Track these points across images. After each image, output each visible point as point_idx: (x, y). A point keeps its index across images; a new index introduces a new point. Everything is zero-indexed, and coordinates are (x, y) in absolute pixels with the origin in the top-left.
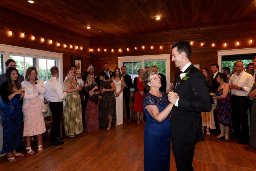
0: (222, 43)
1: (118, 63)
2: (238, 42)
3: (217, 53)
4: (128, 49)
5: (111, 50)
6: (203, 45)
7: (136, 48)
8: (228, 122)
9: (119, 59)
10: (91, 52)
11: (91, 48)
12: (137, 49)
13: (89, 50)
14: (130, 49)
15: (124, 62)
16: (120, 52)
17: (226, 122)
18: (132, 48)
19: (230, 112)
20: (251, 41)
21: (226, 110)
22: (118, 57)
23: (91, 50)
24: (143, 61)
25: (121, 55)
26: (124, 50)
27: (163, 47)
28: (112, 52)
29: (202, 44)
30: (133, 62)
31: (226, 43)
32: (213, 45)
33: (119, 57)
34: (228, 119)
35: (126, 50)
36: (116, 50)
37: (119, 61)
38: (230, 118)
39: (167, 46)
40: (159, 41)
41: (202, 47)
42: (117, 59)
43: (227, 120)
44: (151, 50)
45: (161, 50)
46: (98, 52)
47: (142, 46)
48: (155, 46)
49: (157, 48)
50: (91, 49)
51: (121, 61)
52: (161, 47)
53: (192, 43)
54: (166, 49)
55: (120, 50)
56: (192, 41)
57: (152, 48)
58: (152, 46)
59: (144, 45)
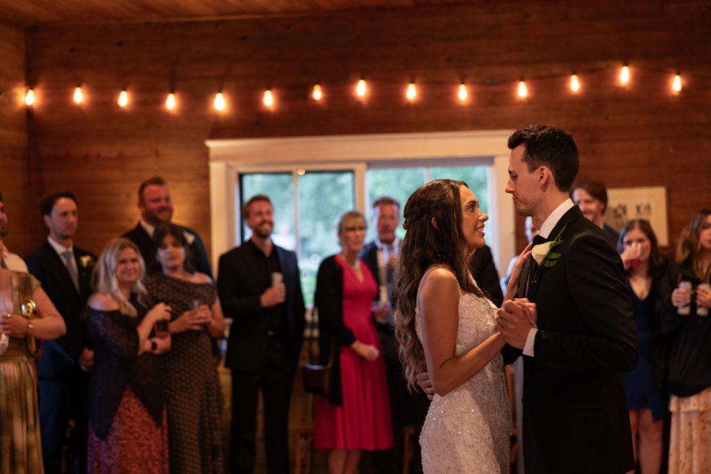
1: (205, 177)
5: (161, 101)
6: (684, 90)
9: (212, 153)
10: (28, 111)
11: (31, 85)
12: (322, 99)
13: (14, 95)
14: (282, 99)
15: (242, 169)
16: (217, 116)
18: (295, 93)
22: (209, 144)
23: (29, 98)
24: (363, 166)
25: (222, 129)
26: (246, 102)
27: (474, 94)
28: (166, 116)
29: (676, 84)
33: (213, 145)
35: (258, 101)
36: (196, 98)
37: (216, 169)
39: (495, 89)
40: (449, 60)
41: (674, 97)
42: (205, 155)
44: (409, 107)
45: (459, 108)
46: (78, 110)
47: (353, 82)
48: (428, 87)
49: (438, 95)
50: (31, 93)
51: (229, 167)
52: (463, 94)
53: (625, 76)
54: (492, 103)
55: (220, 104)
56: (626, 64)
57: (412, 93)
58: (412, 82)
59: (363, 78)
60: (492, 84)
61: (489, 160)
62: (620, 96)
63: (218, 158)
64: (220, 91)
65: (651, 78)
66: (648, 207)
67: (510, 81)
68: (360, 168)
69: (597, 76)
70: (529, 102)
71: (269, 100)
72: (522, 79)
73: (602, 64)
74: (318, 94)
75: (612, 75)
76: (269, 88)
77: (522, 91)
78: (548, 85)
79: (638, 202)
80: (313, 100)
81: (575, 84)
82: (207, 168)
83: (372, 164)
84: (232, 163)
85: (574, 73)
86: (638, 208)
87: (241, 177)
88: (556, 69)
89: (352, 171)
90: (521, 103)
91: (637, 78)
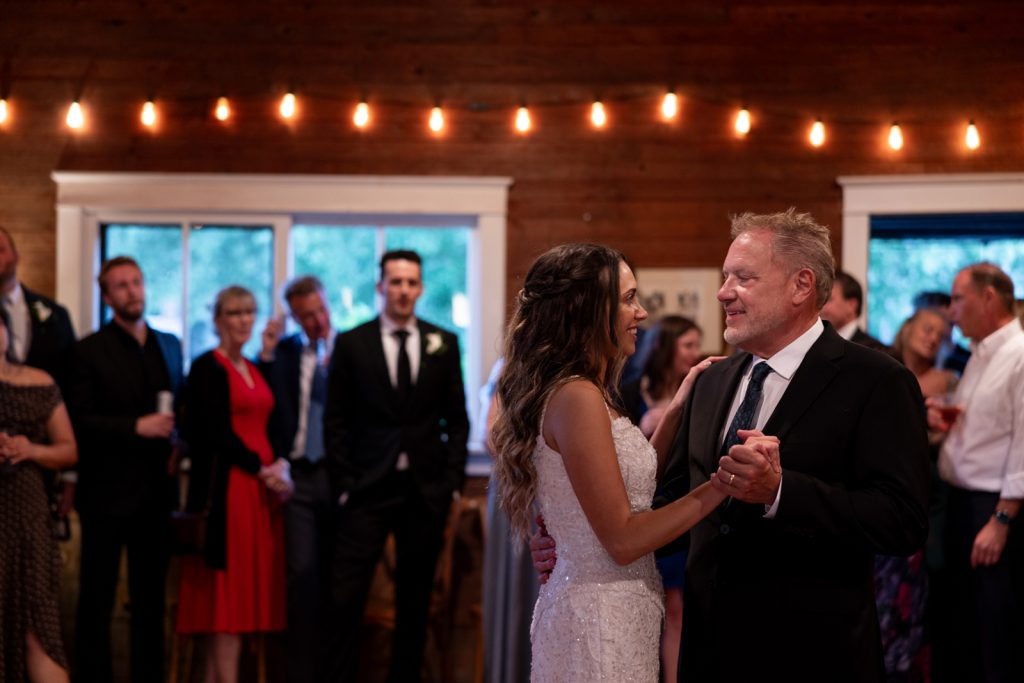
0: (873, 125)
1: (50, 226)
2: (972, 123)
3: (838, 191)
8: (909, 657)
9: (61, 193)
12: (230, 118)
14: (169, 115)
15: (106, 218)
16: (70, 137)
17: (897, 658)
18: (188, 110)
19: (918, 591)
21: (895, 579)
22: (57, 177)
24: (287, 221)
25: (77, 157)
26: (116, 118)
27: (454, 123)
29: (743, 122)
31: (895, 124)
32: (817, 135)
33: (63, 179)
34: (906, 643)
35: (133, 118)
36: (43, 111)
37: (67, 217)
38: (919, 630)
39: (484, 117)
40: (419, 71)
41: (738, 142)
42: (51, 194)
43: (901, 651)
44: (356, 136)
45: (431, 142)
47: (278, 97)
48: (387, 109)
49: (400, 120)
51: (85, 214)
52: (437, 122)
53: (669, 107)
54: (478, 138)
55: (76, 118)
56: (672, 91)
57: (362, 116)
58: (364, 100)
59: (291, 91)
60: (480, 110)
61: (472, 220)
62: (663, 137)
63: (69, 200)
64: (77, 100)
65: (706, 114)
66: (695, 298)
67: (507, 108)
68: (282, 223)
69: (632, 108)
70: (532, 138)
71: (150, 116)
72: (524, 105)
73: (638, 89)
74: (223, 111)
75: (652, 105)
76: (151, 99)
77: (523, 121)
78: (561, 115)
79: (681, 289)
80: (216, 121)
81: (599, 116)
82: (53, 214)
83: (298, 218)
84: (90, 208)
85: (598, 99)
86: (681, 299)
87: (103, 229)
88: (573, 93)
89: (270, 228)
90: (520, 138)
91: (688, 112)
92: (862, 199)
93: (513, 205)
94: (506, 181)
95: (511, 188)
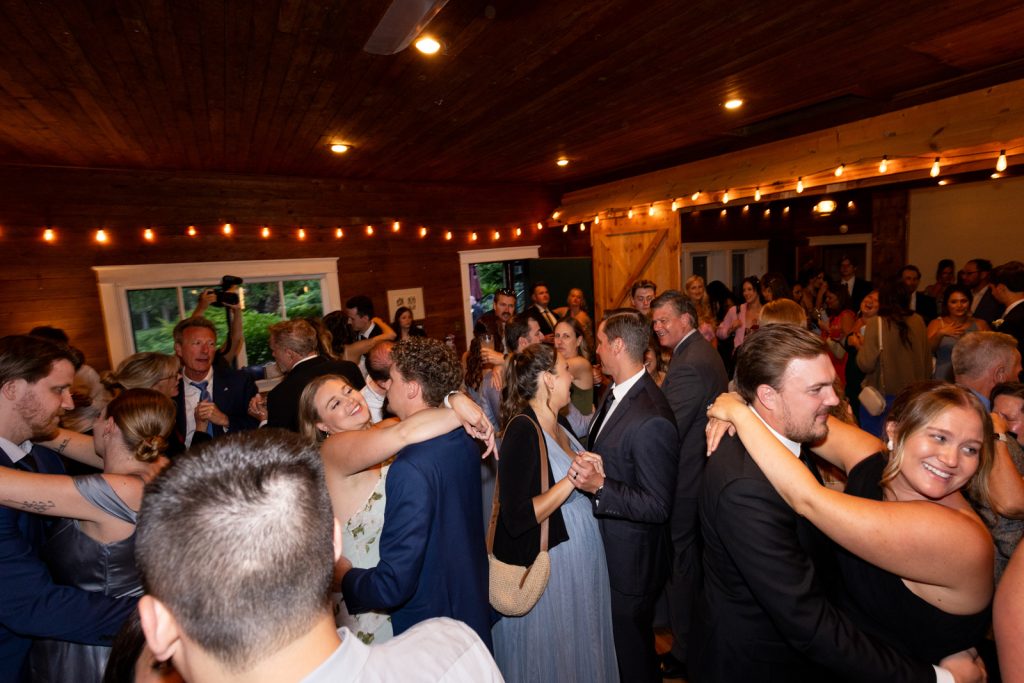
1: (95, 295)
3: (458, 256)
4: (149, 235)
5: (39, 233)
6: (427, 235)
7: (192, 232)
9: (100, 276)
12: (197, 235)
14: (157, 233)
15: (132, 287)
16: (99, 246)
18: (171, 230)
20: (519, 232)
22: (97, 269)
25: (106, 256)
26: (127, 237)
27: (308, 234)
28: (45, 245)
29: (423, 232)
30: (184, 287)
31: (473, 231)
32: (449, 236)
33: (100, 270)
35: (139, 236)
37: (105, 289)
39: (321, 231)
41: (423, 239)
42: (93, 279)
44: (265, 241)
45: (300, 242)
47: (223, 225)
48: (277, 229)
49: (284, 234)
51: (116, 286)
52: (301, 234)
53: (396, 226)
54: (320, 240)
55: (102, 237)
56: (396, 220)
57: (266, 233)
58: (265, 226)
59: (228, 222)
60: (320, 228)
61: (323, 275)
62: (395, 237)
63: (106, 281)
64: (100, 229)
65: (409, 229)
66: (414, 299)
67: (332, 228)
69: (382, 228)
70: (344, 240)
72: (338, 227)
73: (384, 219)
75: (390, 227)
77: (339, 233)
78: (354, 231)
79: (409, 296)
80: (190, 236)
81: (370, 230)
82: (97, 288)
84: (119, 283)
85: (369, 224)
86: (408, 300)
88: (359, 221)
90: (338, 240)
91: (403, 228)
92: (467, 258)
93: (339, 267)
94: (337, 258)
95: (338, 261)
